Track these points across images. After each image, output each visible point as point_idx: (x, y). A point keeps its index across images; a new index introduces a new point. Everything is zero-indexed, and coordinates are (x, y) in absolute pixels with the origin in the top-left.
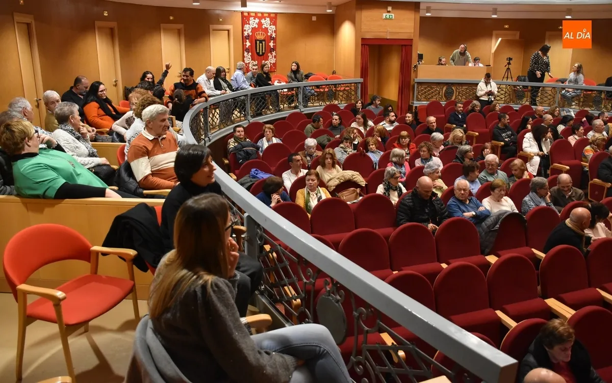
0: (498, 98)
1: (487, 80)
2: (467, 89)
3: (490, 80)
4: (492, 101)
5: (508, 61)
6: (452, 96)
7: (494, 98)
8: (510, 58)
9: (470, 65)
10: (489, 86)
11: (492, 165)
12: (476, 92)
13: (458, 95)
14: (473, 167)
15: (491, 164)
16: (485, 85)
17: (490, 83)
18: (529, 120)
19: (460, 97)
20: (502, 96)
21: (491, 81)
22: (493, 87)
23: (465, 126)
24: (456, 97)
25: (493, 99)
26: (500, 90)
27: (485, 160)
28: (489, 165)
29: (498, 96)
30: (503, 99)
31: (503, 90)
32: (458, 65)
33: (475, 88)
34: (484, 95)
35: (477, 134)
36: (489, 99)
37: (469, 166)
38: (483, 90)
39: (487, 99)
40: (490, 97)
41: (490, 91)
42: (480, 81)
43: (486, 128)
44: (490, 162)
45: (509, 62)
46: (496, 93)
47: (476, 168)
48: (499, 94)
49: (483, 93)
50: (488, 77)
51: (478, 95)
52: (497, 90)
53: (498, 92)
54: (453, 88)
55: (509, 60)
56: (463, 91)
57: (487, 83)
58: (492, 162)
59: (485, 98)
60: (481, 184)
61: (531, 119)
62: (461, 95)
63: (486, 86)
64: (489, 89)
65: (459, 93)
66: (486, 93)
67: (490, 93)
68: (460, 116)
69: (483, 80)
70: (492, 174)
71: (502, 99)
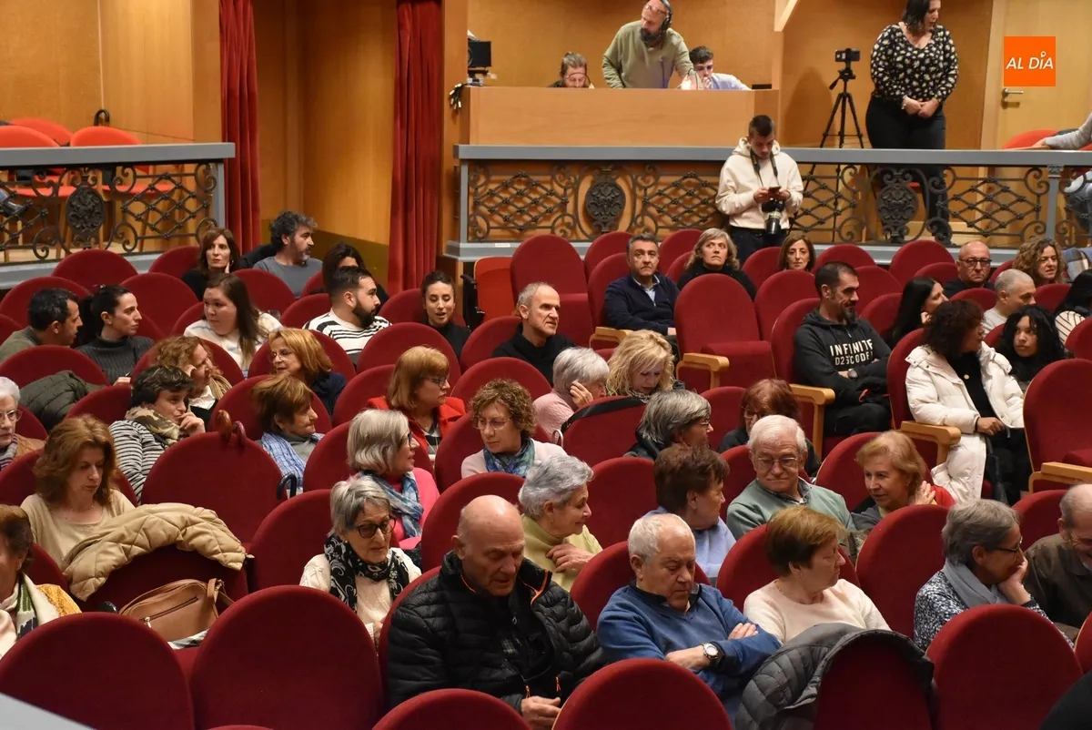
0: (805, 221)
1: (760, 145)
2: (677, 185)
3: (770, 144)
4: (781, 232)
5: (842, 66)
6: (619, 216)
7: (792, 221)
8: (848, 51)
9: (686, 85)
10: (767, 170)
11: (784, 459)
12: (714, 197)
13: (644, 212)
14: (704, 471)
15: (775, 455)
16: (751, 167)
17: (772, 156)
18: (928, 291)
19: (649, 222)
20: (823, 212)
21: (776, 148)
22: (786, 173)
23: (672, 331)
24: (633, 220)
25: (785, 225)
26: (812, 185)
28: (770, 460)
29: (806, 213)
30: (829, 224)
31: (824, 187)
32: (635, 87)
33: (710, 180)
34: (750, 207)
35: (723, 361)
36: (768, 222)
38: (747, 189)
39: (762, 226)
40: (775, 214)
41: (774, 191)
42: (730, 152)
43: (762, 338)
44: (774, 447)
45: (848, 70)
46: (797, 197)
47: (713, 475)
48: (810, 204)
49: (744, 198)
50: (761, 132)
51: (725, 208)
52: (801, 186)
53: (806, 195)
54: (621, 182)
55: (848, 61)
56: (660, 193)
57: (759, 158)
58: (783, 446)
59: (754, 221)
60: (736, 534)
62: (652, 210)
63: (757, 169)
64: (768, 181)
65: (646, 204)
66: (756, 199)
67: (771, 200)
68: (651, 294)
69: (742, 147)
71: (821, 222)
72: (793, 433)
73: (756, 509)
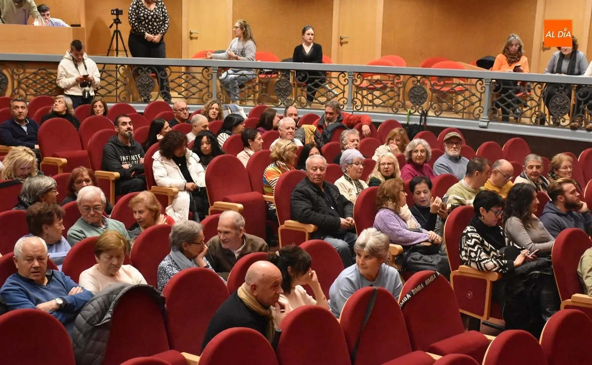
0: (102, 92)
1: (77, 55)
2: (36, 74)
3: (82, 55)
4: (90, 97)
5: (115, 17)
6: (5, 90)
7: (95, 92)
8: (117, 10)
9: (36, 23)
10: (81, 67)
11: (95, 208)
12: (55, 80)
13: (19, 87)
14: (50, 214)
15: (90, 206)
16: (73, 66)
17: (83, 60)
18: (163, 125)
19: (22, 92)
20: (110, 88)
21: (85, 56)
22: (91, 68)
23: (37, 147)
24: (13, 91)
25: (92, 94)
26: (104, 75)
27: (78, 200)
28: (88, 208)
29: (102, 88)
30: (114, 93)
31: (110, 76)
32: (10, 22)
33: (53, 71)
34: (74, 85)
35: (64, 160)
36: (84, 92)
37: (39, 212)
38: (72, 76)
39: (81, 94)
40: (87, 88)
41: (86, 77)
42: (62, 58)
43: (83, 149)
44: (90, 202)
45: (118, 19)
46: (97, 80)
47: (56, 216)
48: (104, 83)
49: (71, 80)
50: (77, 48)
51: (61, 85)
52: (99, 75)
53: (102, 79)
54: (5, 72)
55: (117, 14)
56: (27, 78)
57: (77, 61)
59: (77, 92)
60: (71, 244)
61: (167, 124)
62: (23, 86)
63: (76, 66)
64: (82, 72)
65: (19, 83)
66: (77, 80)
67: (85, 81)
68: (25, 128)
69: (68, 55)
70: (95, 226)
71: (110, 92)
72: (99, 195)
73: (81, 232)
